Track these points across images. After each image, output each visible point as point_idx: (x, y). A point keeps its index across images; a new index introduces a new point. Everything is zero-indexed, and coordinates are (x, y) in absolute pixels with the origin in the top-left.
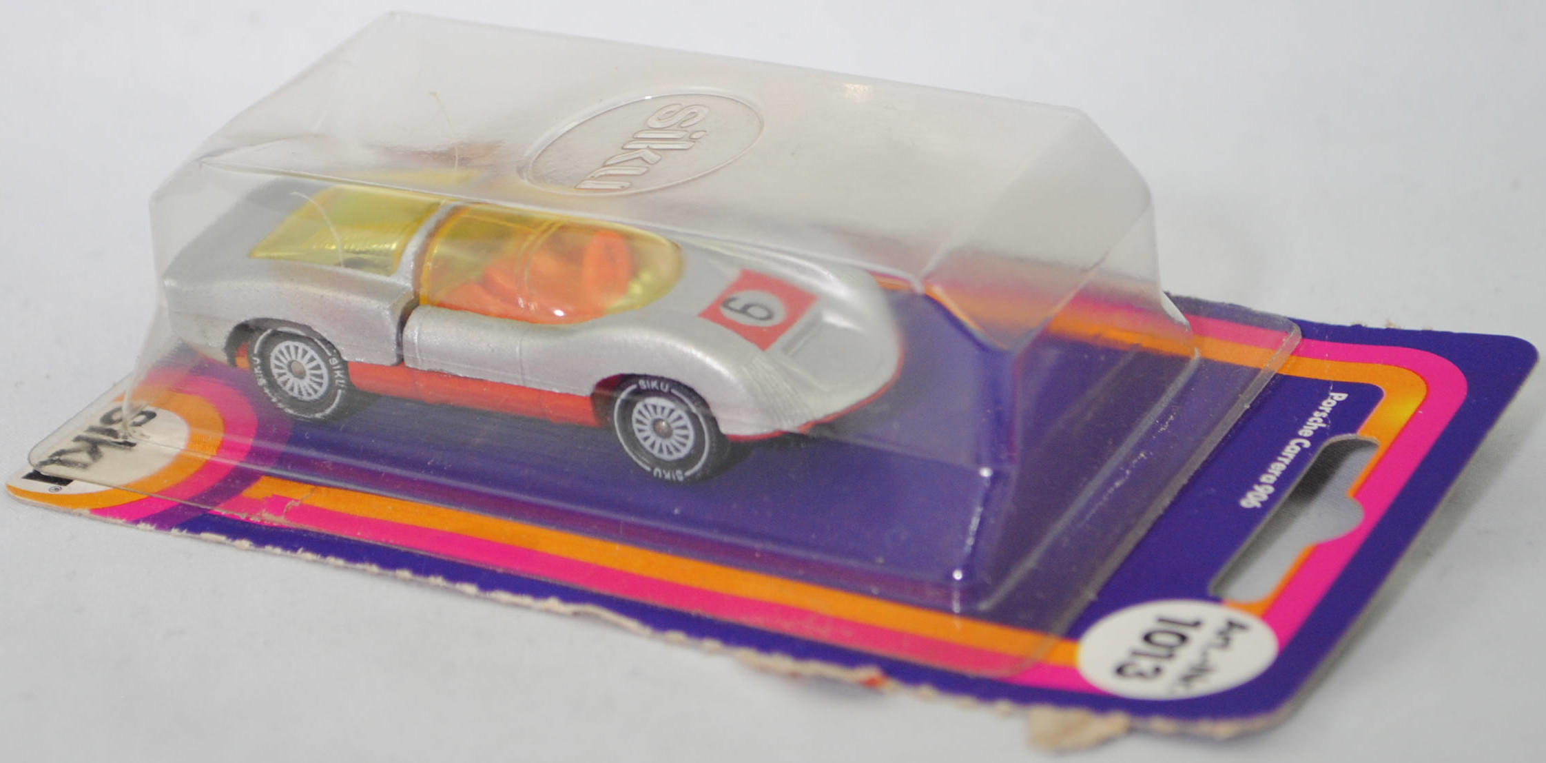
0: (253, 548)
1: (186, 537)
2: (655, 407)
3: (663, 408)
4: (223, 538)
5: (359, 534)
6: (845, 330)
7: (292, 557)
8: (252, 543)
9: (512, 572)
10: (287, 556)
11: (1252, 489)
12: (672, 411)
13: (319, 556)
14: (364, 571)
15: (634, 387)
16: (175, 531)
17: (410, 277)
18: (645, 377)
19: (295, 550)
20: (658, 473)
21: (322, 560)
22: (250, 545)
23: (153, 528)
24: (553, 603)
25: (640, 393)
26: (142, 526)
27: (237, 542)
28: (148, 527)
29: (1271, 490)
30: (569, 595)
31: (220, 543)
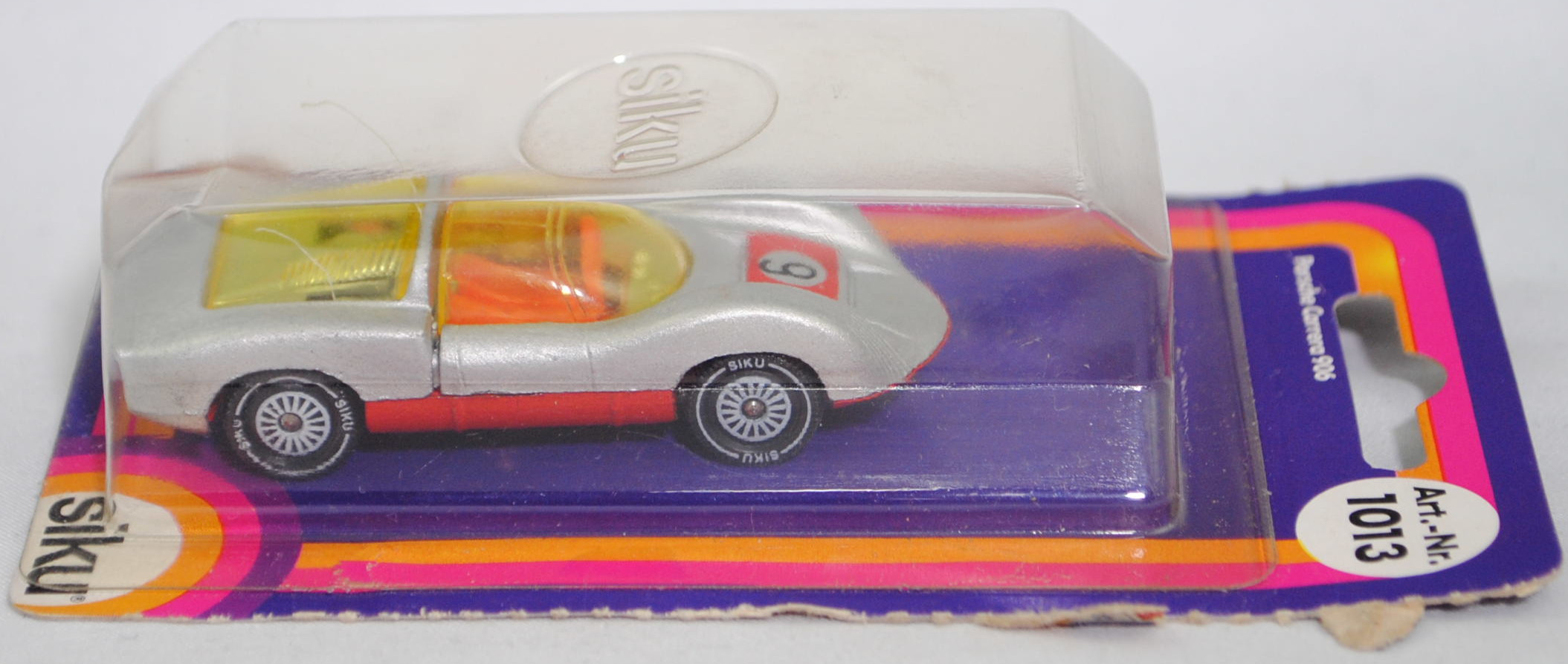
0: (362, 618)
1: (272, 621)
2: (745, 386)
3: (756, 385)
4: (322, 614)
5: (473, 582)
6: (873, 275)
7: (415, 620)
8: (359, 613)
9: (676, 587)
10: (410, 620)
11: (1313, 365)
12: (767, 386)
13: (450, 613)
14: (510, 618)
15: (723, 370)
16: (257, 617)
17: (426, 297)
18: (730, 357)
19: (416, 611)
20: (748, 458)
21: (455, 616)
22: (358, 616)
23: (228, 618)
24: (745, 609)
25: (730, 376)
26: (213, 618)
27: (341, 615)
28: (222, 618)
29: (1330, 360)
30: (761, 598)
31: (318, 619)
